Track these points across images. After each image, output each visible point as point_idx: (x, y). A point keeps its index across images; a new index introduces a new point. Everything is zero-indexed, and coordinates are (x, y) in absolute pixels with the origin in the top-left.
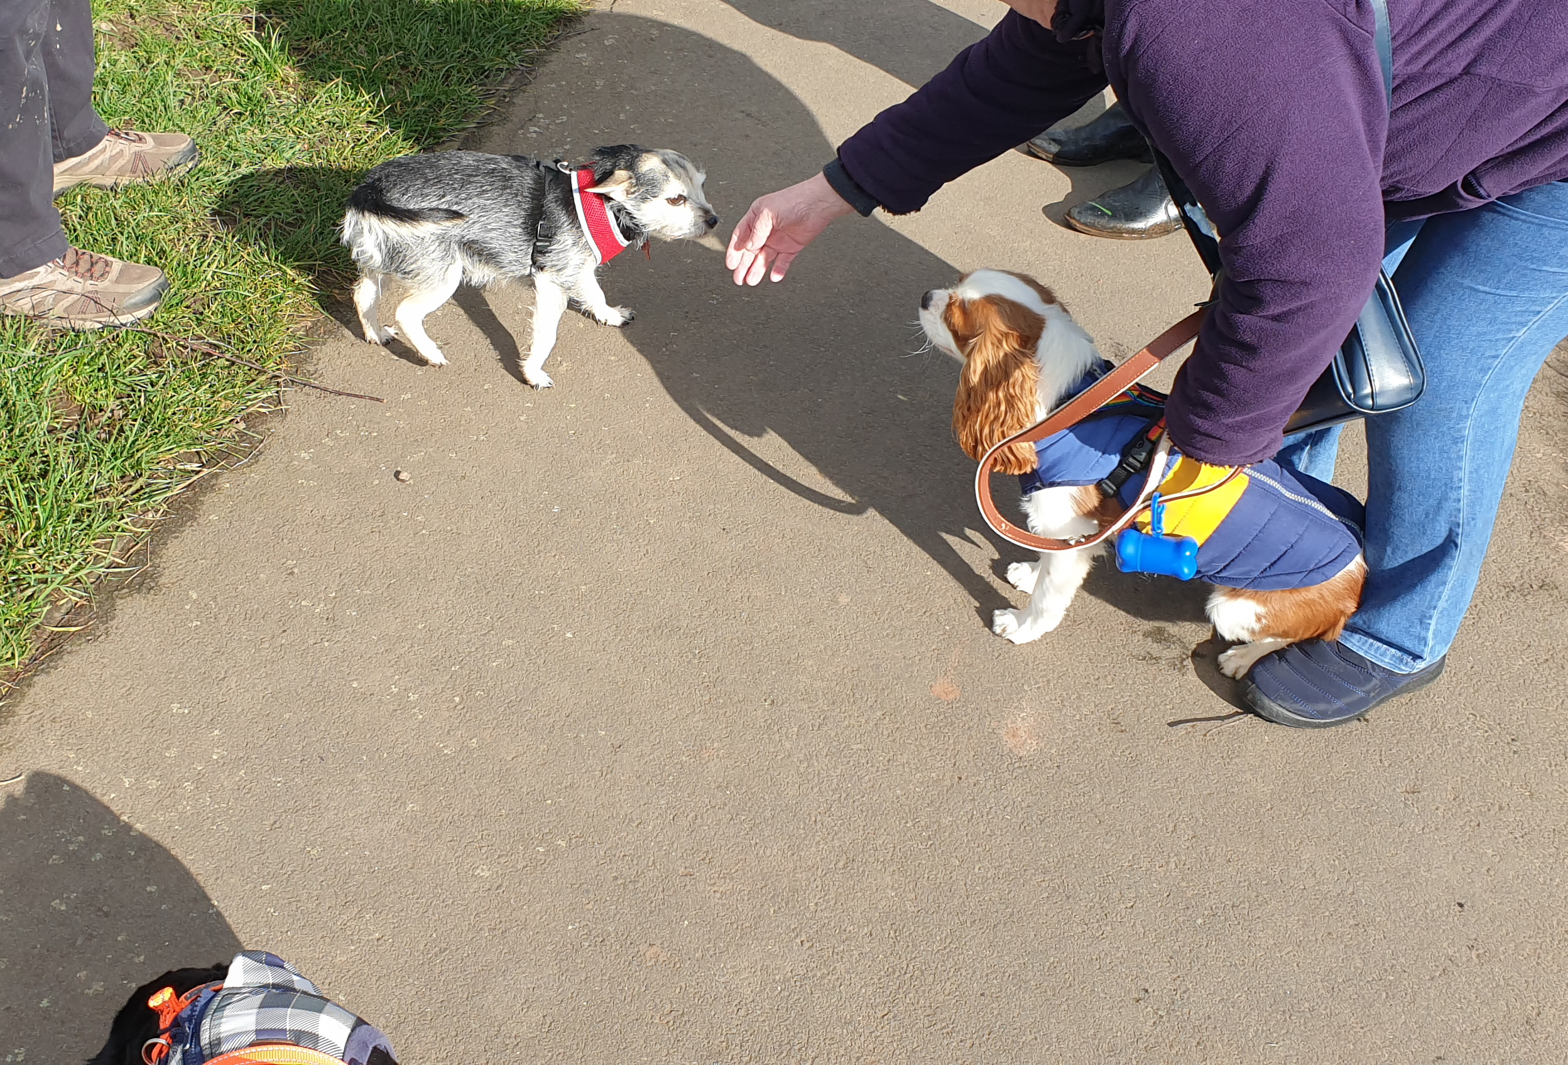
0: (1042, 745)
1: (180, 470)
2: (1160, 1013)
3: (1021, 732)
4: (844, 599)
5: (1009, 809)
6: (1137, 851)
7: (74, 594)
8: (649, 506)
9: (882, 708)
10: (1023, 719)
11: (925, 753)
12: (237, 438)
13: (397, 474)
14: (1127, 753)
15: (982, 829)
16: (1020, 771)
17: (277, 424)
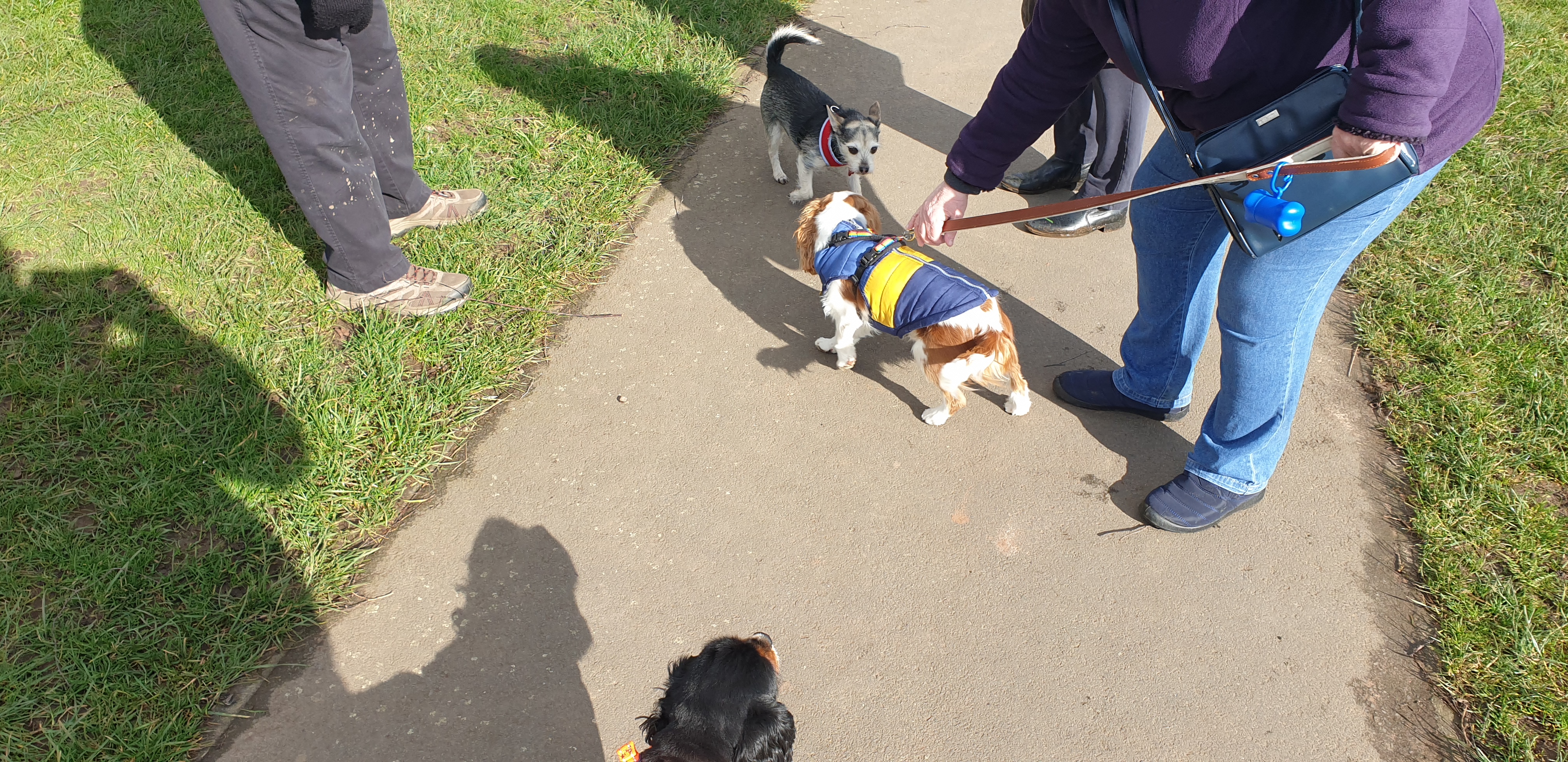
0: (1021, 549)
2: (1097, 711)
3: (1007, 542)
4: (896, 465)
5: (1001, 590)
6: (1081, 612)
7: (421, 480)
9: (922, 531)
10: (1008, 534)
11: (949, 557)
13: (619, 398)
14: (1072, 552)
15: (985, 602)
16: (1007, 566)
17: (544, 370)
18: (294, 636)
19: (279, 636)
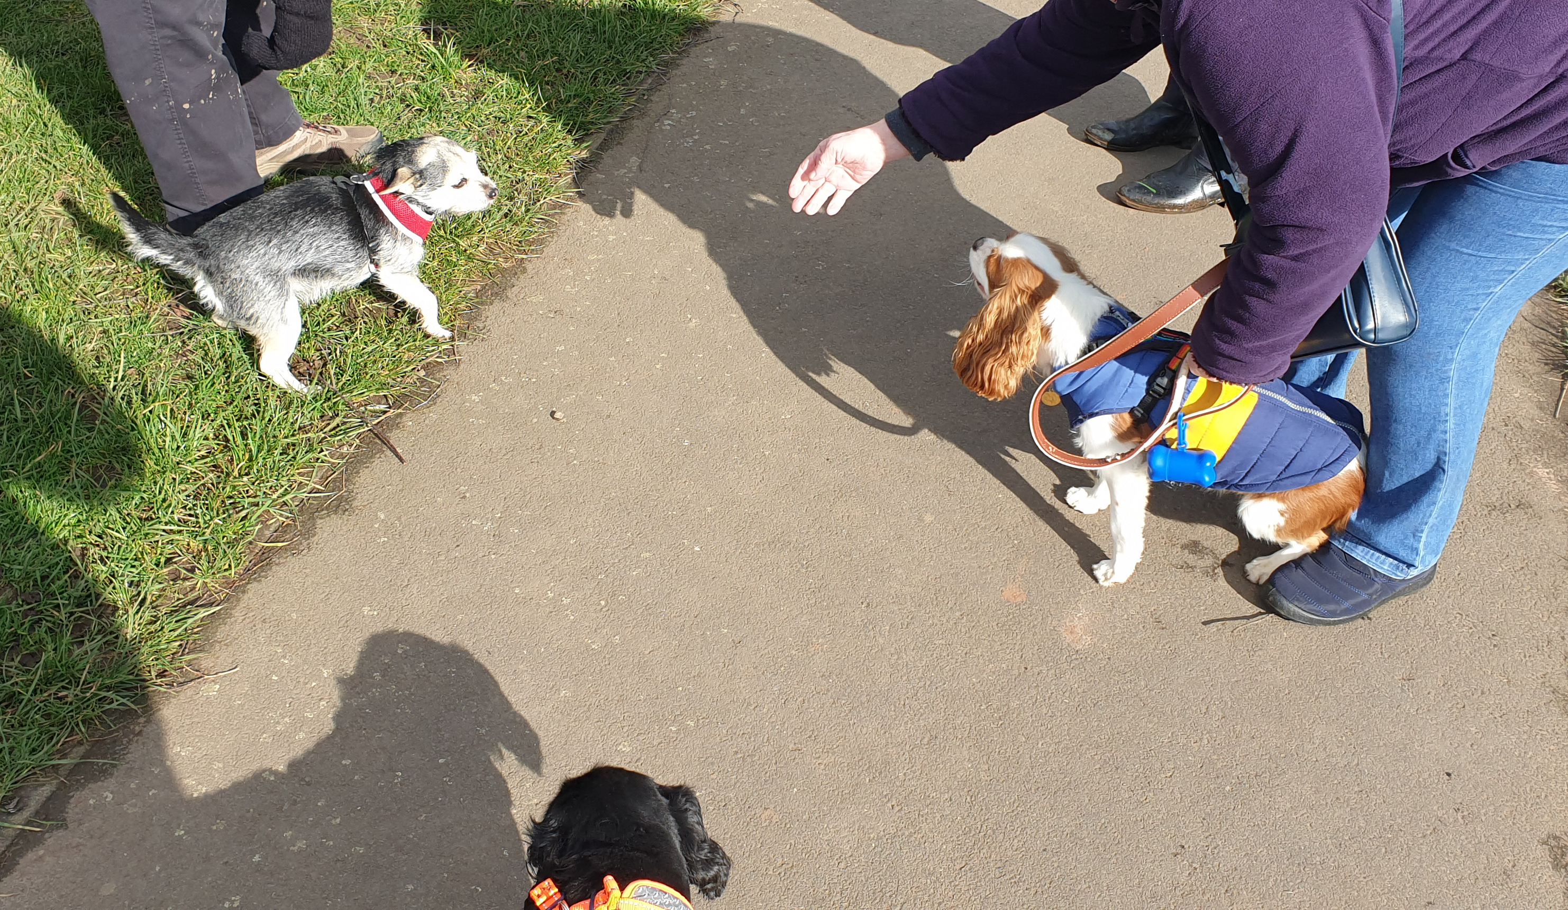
0: (1095, 640)
1: (370, 411)
2: (1194, 865)
3: (1078, 630)
4: (928, 518)
5: (1067, 694)
6: (1176, 729)
7: (281, 515)
8: (765, 440)
9: (960, 610)
10: (1079, 618)
11: (997, 647)
12: (418, 384)
13: (552, 414)
14: (1167, 647)
15: (1045, 711)
16: (1076, 662)
17: (452, 372)
18: (103, 722)
19: (83, 722)
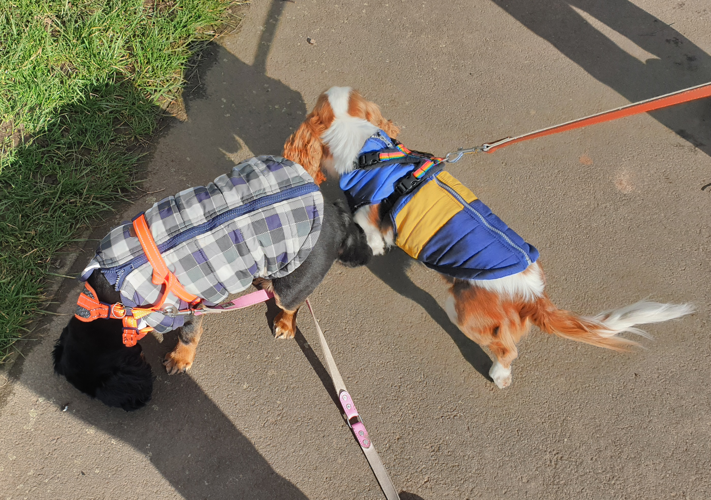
0: (634, 188)
1: (206, 34)
4: (533, 112)
6: (684, 242)
8: (432, 60)
10: (624, 175)
12: (229, 18)
13: (309, 40)
14: (674, 193)
15: (611, 230)
16: (625, 201)
17: (247, 11)
18: (97, 217)
19: (87, 217)
